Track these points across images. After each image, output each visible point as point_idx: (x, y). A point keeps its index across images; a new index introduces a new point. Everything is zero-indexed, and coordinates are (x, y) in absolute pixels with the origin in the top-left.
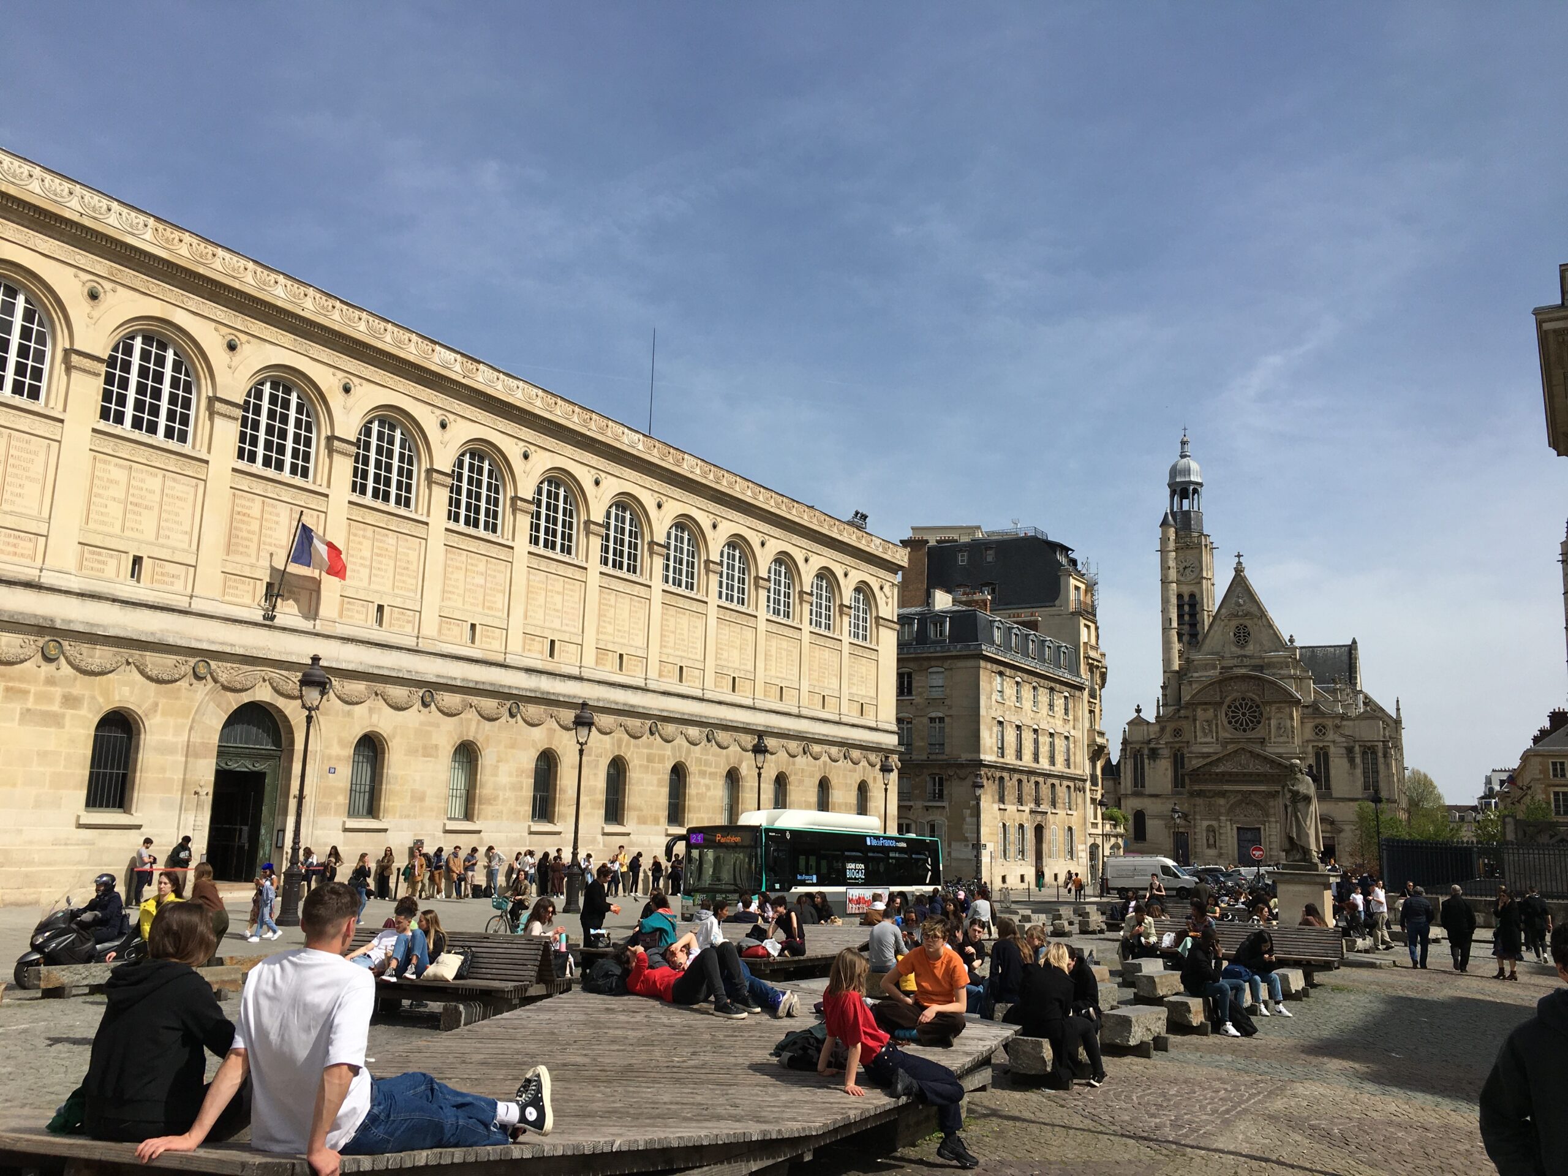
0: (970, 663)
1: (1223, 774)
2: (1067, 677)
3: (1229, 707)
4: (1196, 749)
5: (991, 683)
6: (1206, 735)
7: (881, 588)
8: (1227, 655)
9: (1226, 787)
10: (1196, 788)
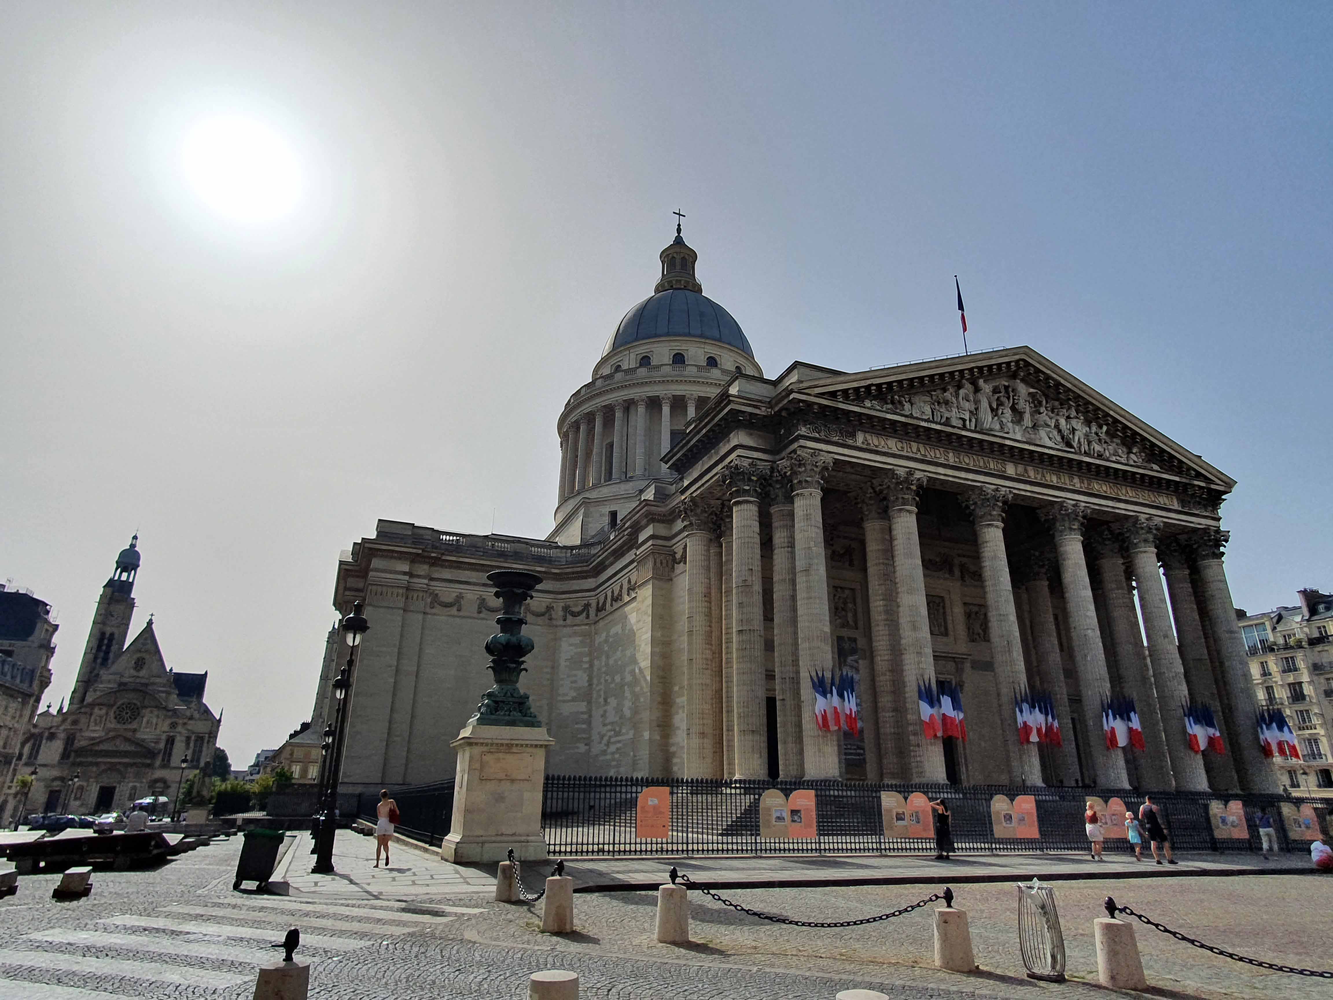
1: (101, 751)
3: (118, 708)
4: (87, 734)
6: (96, 724)
8: (126, 675)
9: (100, 760)
10: (78, 760)
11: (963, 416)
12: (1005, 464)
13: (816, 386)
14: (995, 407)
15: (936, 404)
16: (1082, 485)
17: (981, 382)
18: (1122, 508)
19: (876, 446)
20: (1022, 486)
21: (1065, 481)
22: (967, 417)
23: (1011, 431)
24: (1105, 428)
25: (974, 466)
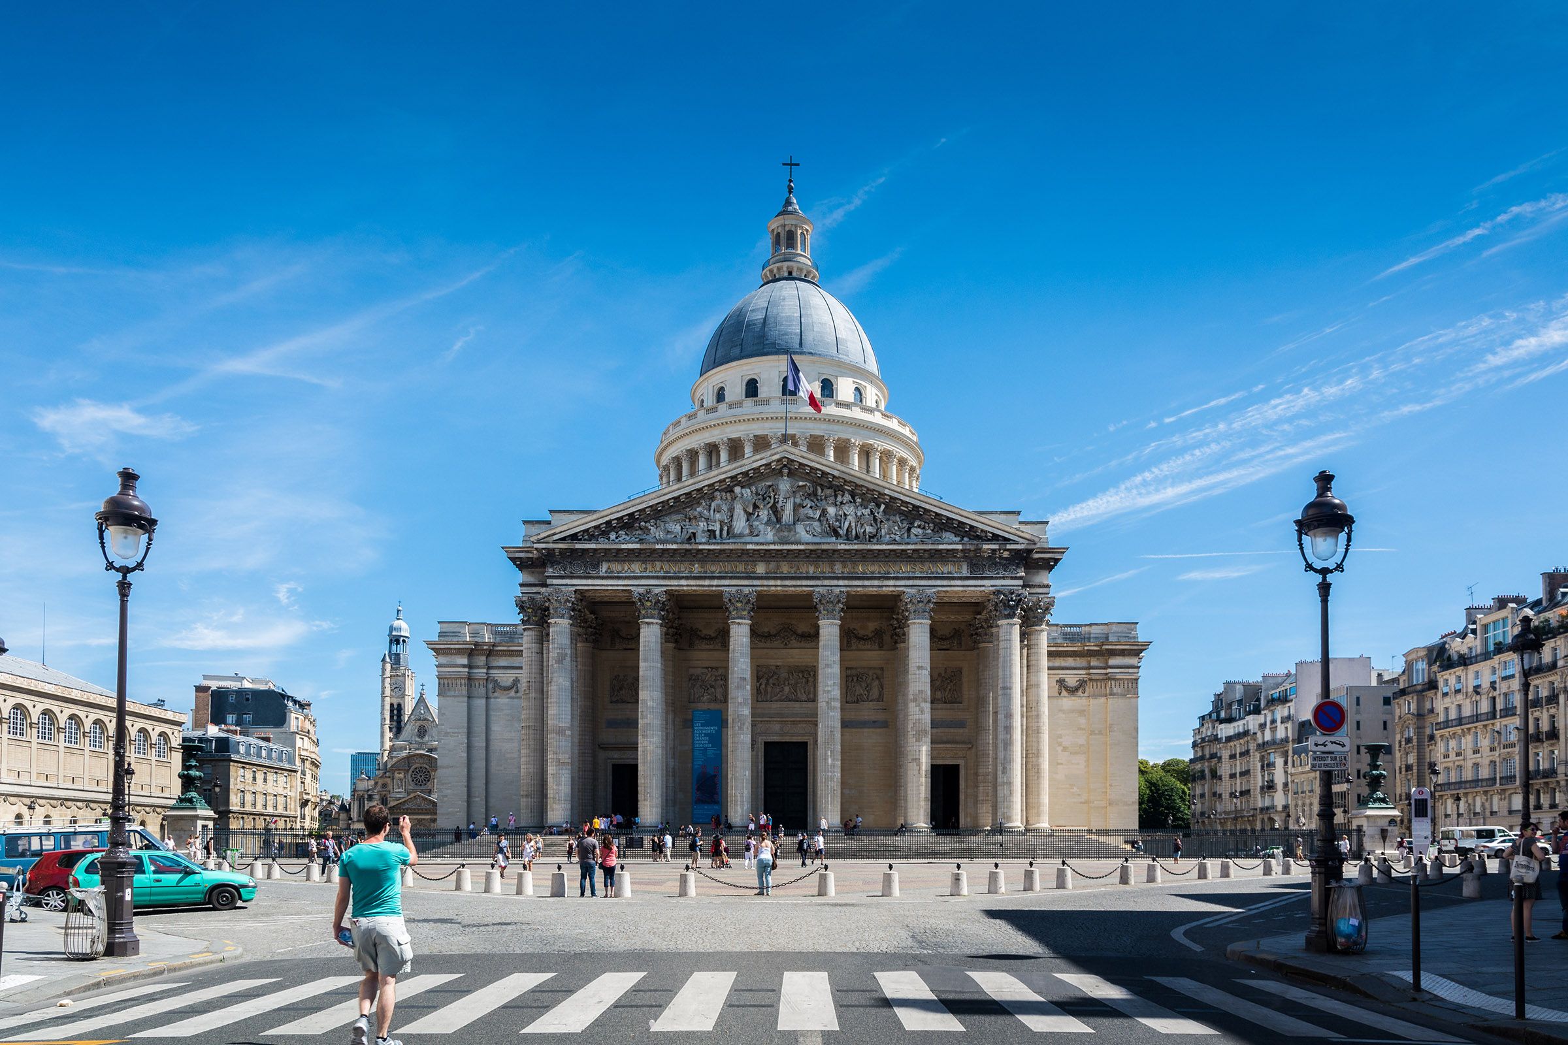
0: (225, 763)
2: (287, 766)
3: (413, 772)
5: (237, 772)
6: (399, 787)
7: (173, 733)
8: (413, 742)
11: (712, 528)
12: (755, 566)
13: (554, 534)
14: (751, 511)
15: (687, 520)
16: (846, 570)
17: (737, 490)
18: (890, 587)
19: (618, 573)
20: (772, 582)
21: (825, 568)
22: (717, 527)
23: (762, 532)
24: (883, 507)
25: (720, 572)
